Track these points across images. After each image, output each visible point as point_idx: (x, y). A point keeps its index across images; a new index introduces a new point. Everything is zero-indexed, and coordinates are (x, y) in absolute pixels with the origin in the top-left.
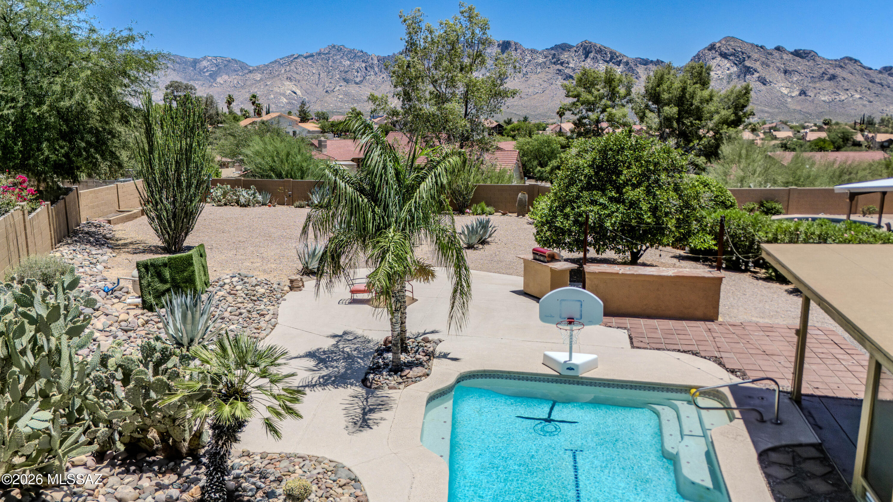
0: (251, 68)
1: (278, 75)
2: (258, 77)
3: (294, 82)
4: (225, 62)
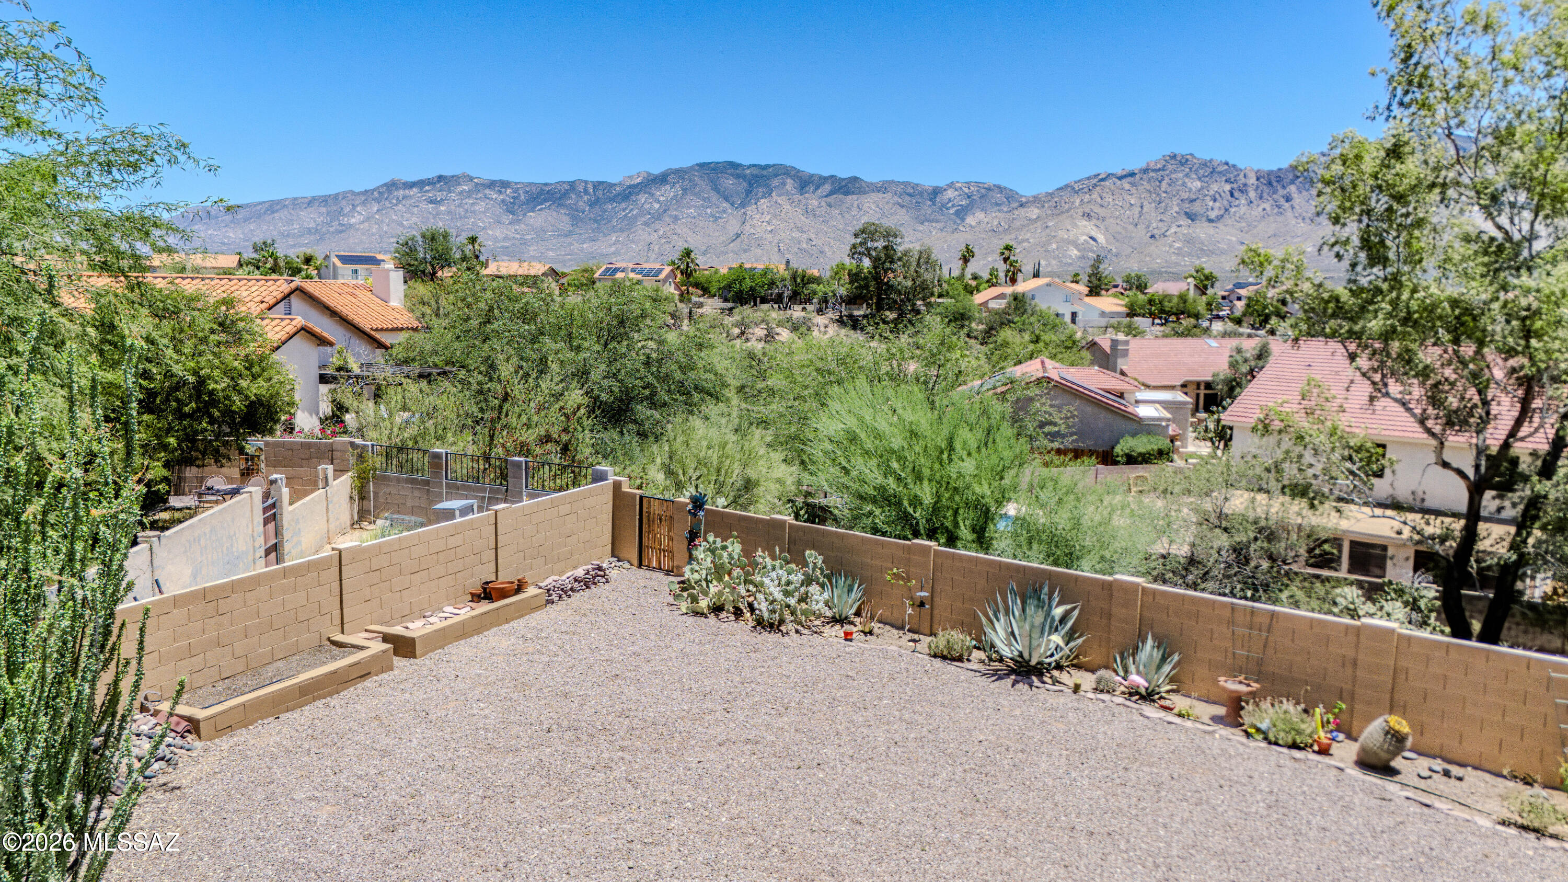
0: (1024, 200)
1: (1068, 211)
3: (1094, 221)
4: (983, 191)
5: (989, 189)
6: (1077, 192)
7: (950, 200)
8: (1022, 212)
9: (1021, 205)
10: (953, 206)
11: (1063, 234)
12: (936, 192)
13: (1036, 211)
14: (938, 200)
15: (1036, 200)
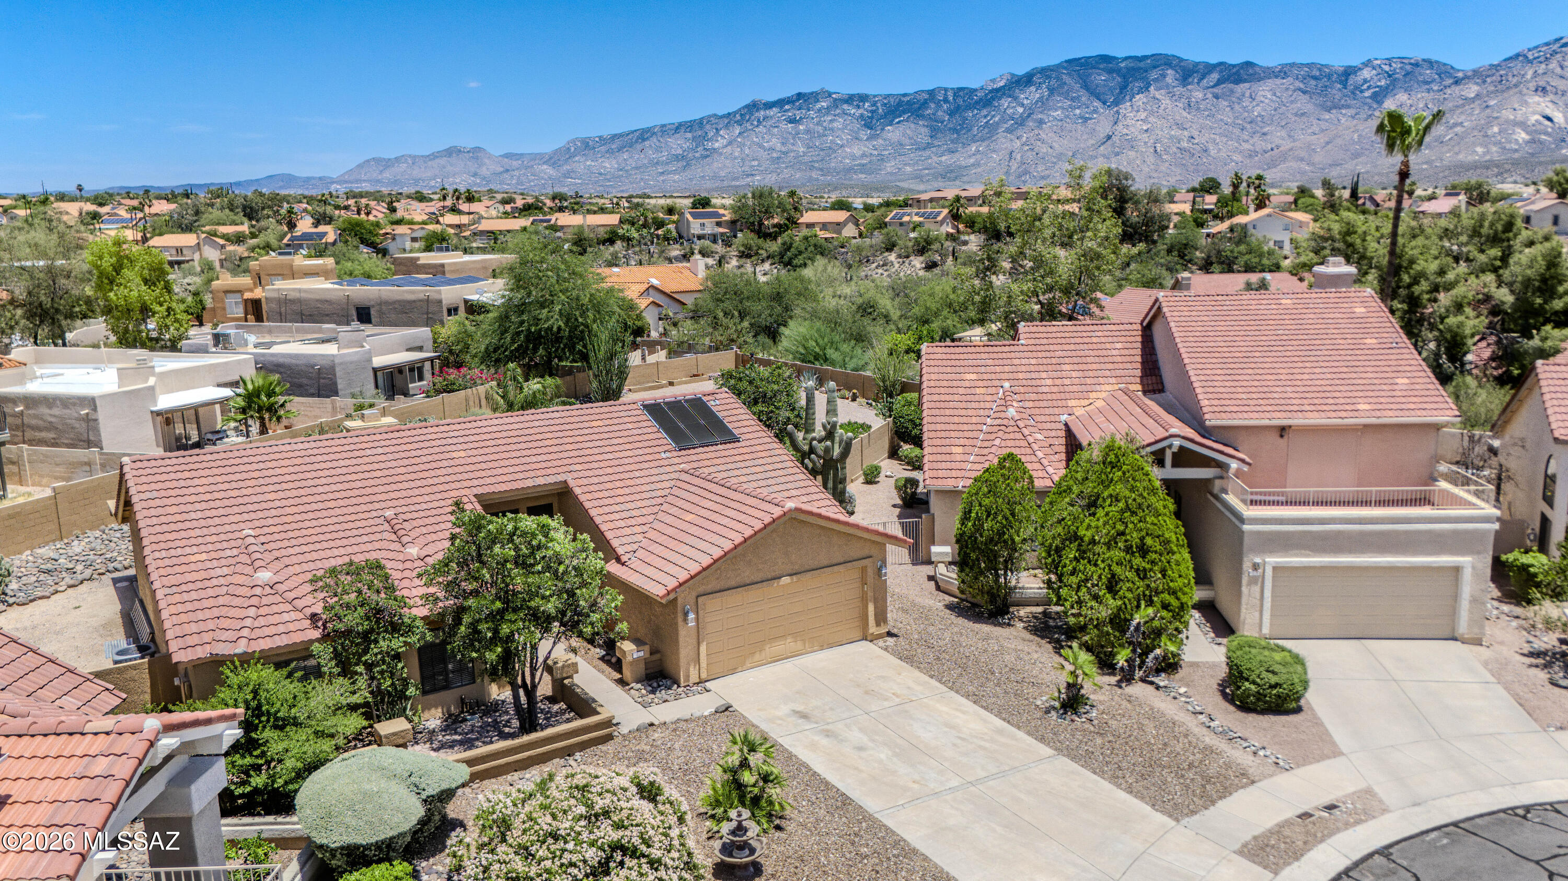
0: (1460, 75)
1: (1516, 86)
2: (1472, 90)
3: (1552, 97)
4: (1408, 68)
5: (1416, 65)
6: (1530, 62)
7: (1365, 81)
8: (1456, 89)
9: (1457, 82)
10: (1369, 88)
11: (1508, 115)
12: (1349, 72)
13: (1475, 88)
14: (1350, 82)
15: (1478, 75)
